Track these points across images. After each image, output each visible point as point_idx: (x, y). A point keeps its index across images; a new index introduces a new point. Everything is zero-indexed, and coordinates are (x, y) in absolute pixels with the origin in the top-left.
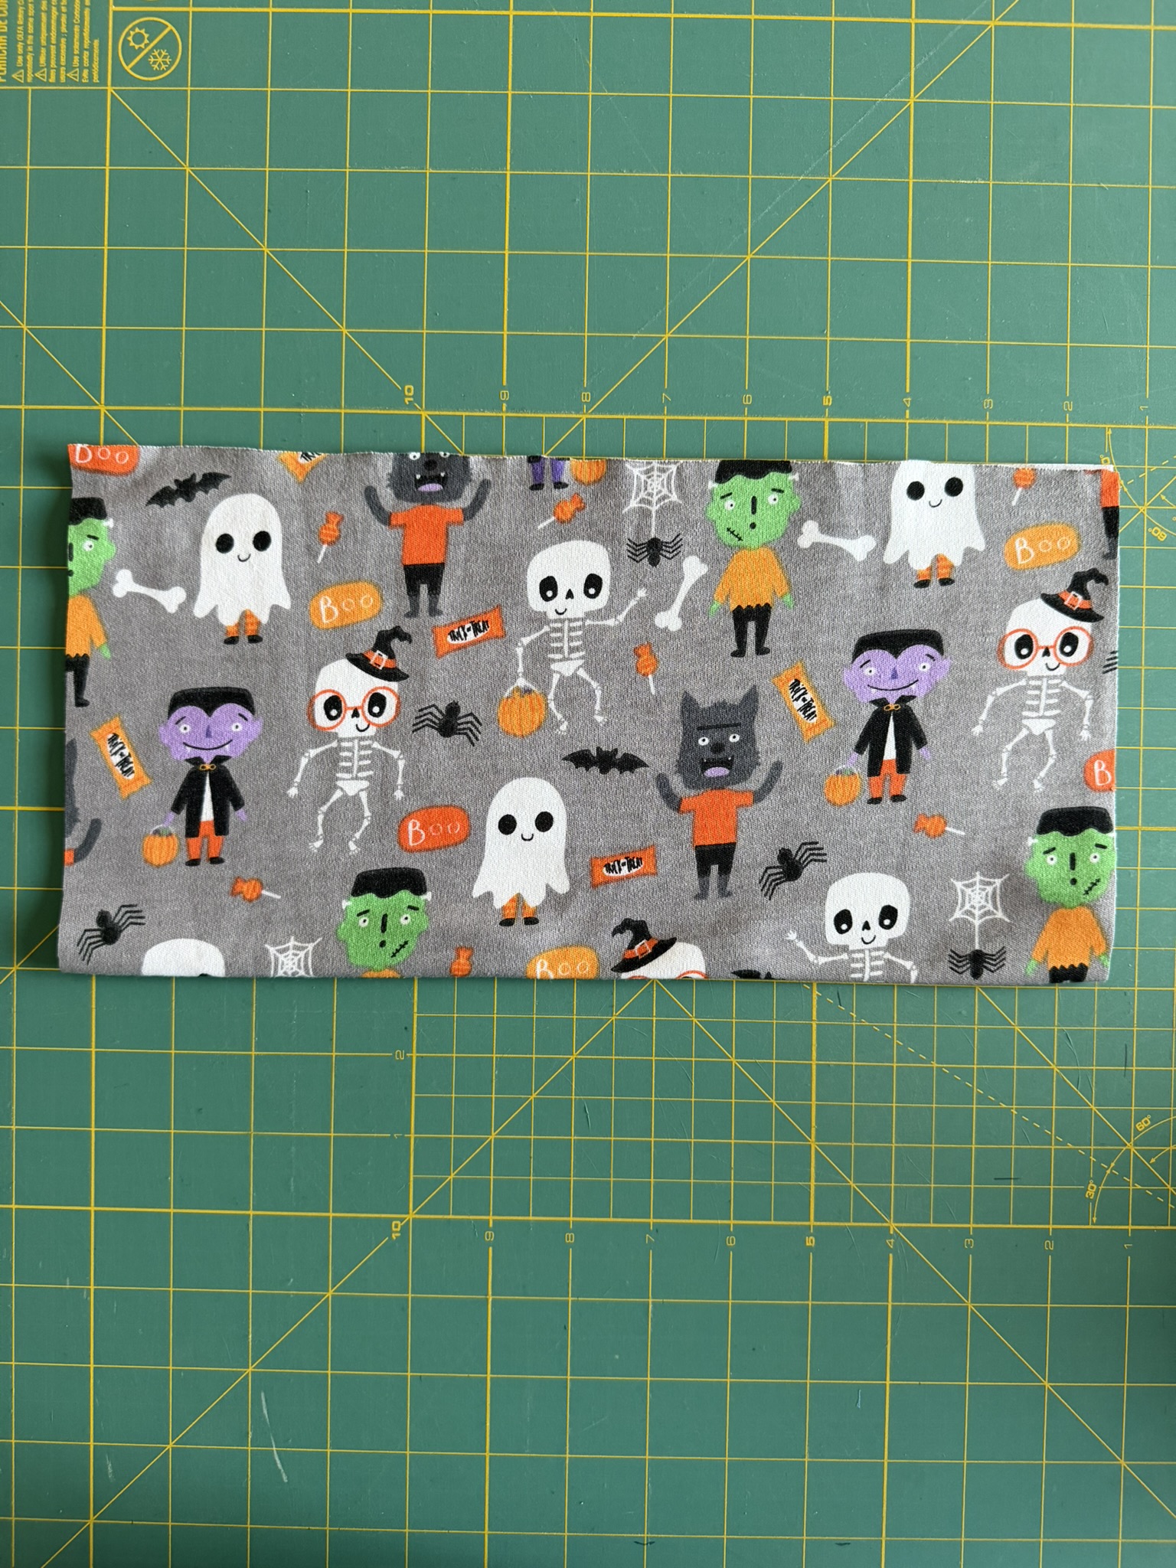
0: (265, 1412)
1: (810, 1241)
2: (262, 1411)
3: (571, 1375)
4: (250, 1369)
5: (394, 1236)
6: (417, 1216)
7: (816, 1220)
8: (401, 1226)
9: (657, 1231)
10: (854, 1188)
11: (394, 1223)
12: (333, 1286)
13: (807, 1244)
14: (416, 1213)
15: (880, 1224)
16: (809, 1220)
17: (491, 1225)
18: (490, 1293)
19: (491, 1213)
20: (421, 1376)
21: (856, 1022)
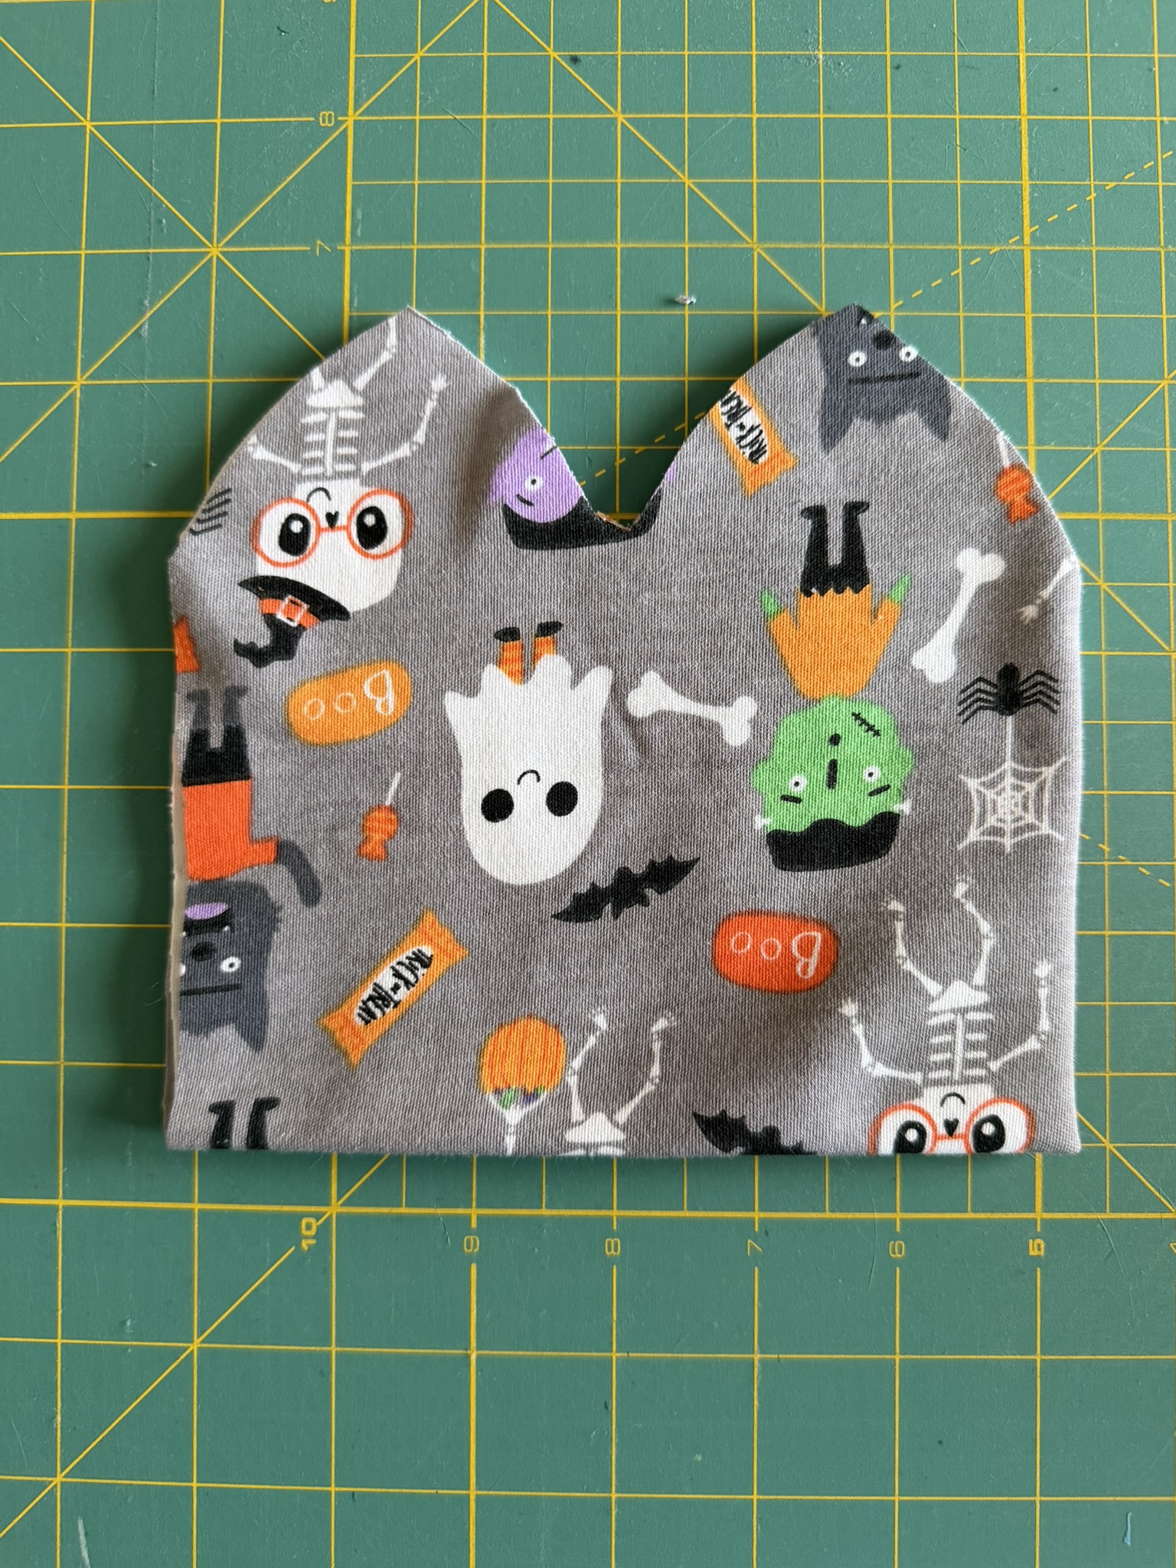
0: (85, 1553)
1: (1037, 1248)
2: (80, 1553)
3: (617, 1492)
4: (59, 1479)
5: (305, 1244)
6: (345, 1210)
7: (1047, 1208)
8: (318, 1228)
9: (767, 1233)
10: (1111, 1151)
11: (304, 1222)
12: (201, 1333)
13: (1032, 1253)
14: (343, 1205)
15: (1157, 1216)
16: (1032, 1210)
17: (474, 1224)
18: (473, 1344)
19: (474, 1204)
20: (353, 1493)
21: (1109, 860)
